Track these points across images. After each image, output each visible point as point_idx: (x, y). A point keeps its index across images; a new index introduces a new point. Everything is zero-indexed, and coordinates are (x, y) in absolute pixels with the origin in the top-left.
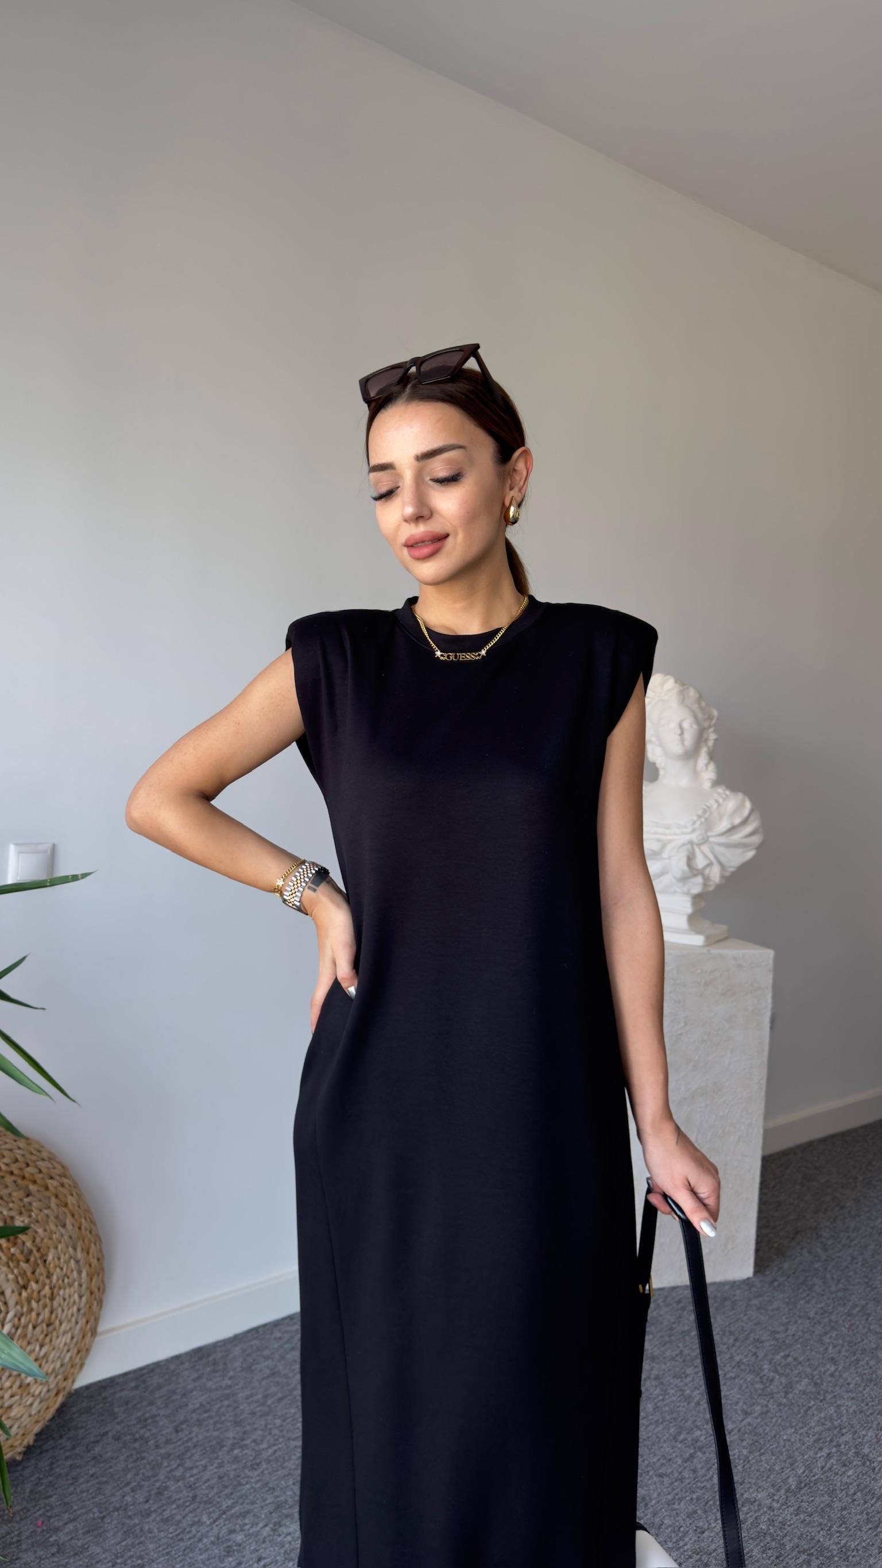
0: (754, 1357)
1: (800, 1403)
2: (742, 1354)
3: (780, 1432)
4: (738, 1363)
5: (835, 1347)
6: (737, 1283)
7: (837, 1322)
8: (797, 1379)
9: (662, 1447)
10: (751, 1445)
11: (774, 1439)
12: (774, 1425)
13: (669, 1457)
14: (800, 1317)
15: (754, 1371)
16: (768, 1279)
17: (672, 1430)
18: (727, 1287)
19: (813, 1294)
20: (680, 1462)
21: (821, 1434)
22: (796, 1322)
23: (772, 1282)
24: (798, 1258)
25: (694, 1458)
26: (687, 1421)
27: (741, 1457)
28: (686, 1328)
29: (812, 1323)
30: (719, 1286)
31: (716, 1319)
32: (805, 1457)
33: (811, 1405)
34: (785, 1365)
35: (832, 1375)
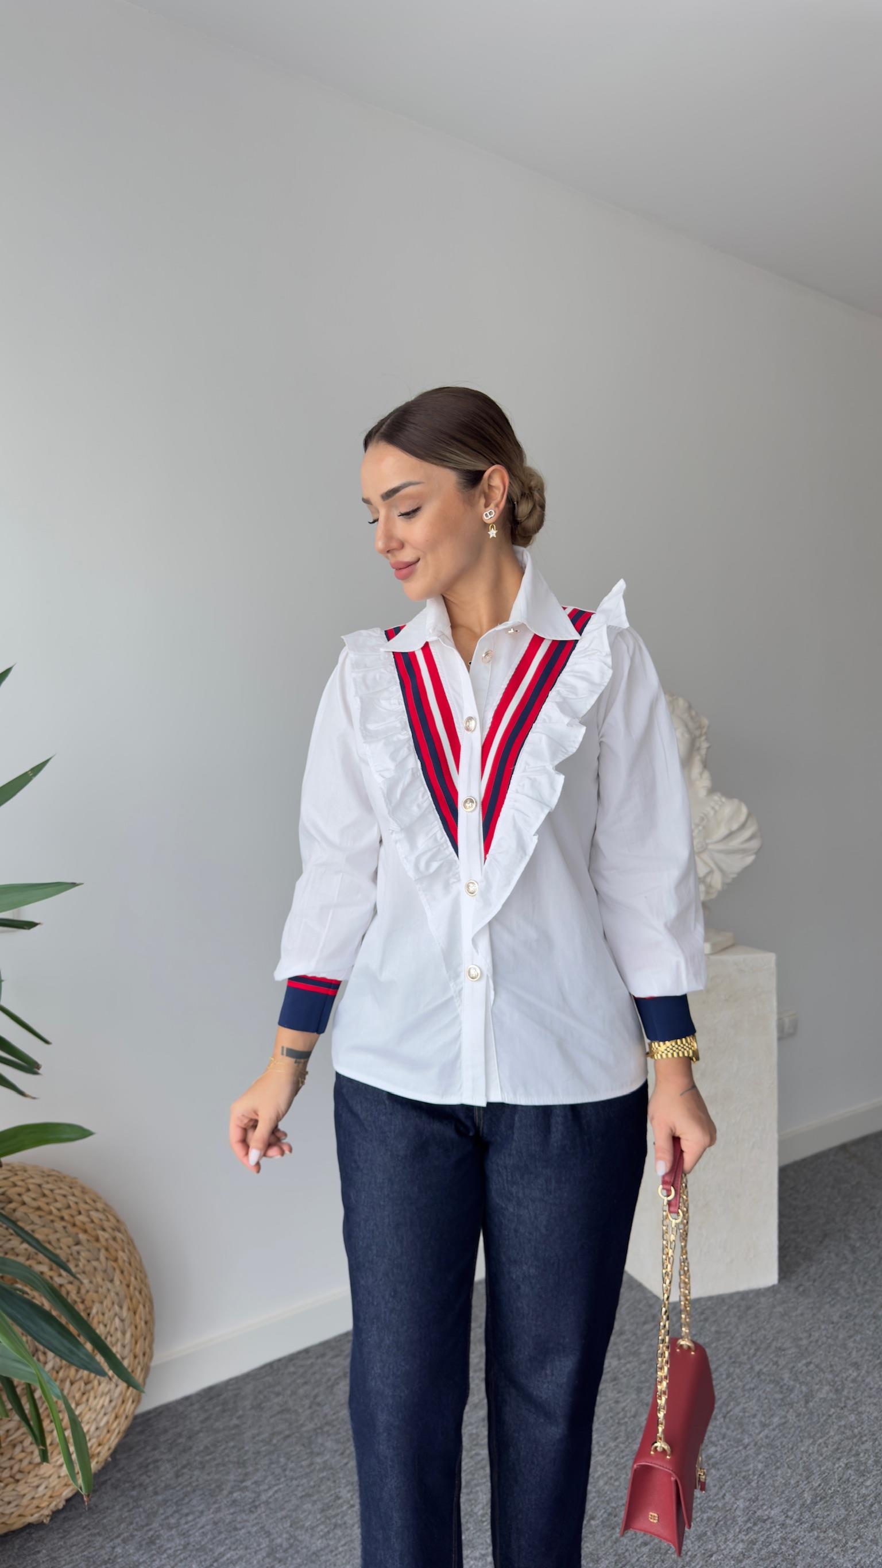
0: (775, 1366)
1: (820, 1412)
2: (763, 1363)
3: (797, 1443)
4: (758, 1373)
5: (857, 1351)
6: (762, 1291)
7: (861, 1325)
8: (818, 1386)
10: (767, 1458)
11: (790, 1452)
12: (792, 1436)
14: (823, 1322)
15: (774, 1381)
16: (794, 1285)
18: (751, 1295)
19: (839, 1298)
22: (820, 1328)
23: (797, 1288)
24: (825, 1262)
27: (757, 1472)
28: (707, 1340)
29: (836, 1328)
30: (744, 1295)
31: (738, 1329)
32: (823, 1469)
33: (831, 1413)
34: (807, 1373)
35: (854, 1381)
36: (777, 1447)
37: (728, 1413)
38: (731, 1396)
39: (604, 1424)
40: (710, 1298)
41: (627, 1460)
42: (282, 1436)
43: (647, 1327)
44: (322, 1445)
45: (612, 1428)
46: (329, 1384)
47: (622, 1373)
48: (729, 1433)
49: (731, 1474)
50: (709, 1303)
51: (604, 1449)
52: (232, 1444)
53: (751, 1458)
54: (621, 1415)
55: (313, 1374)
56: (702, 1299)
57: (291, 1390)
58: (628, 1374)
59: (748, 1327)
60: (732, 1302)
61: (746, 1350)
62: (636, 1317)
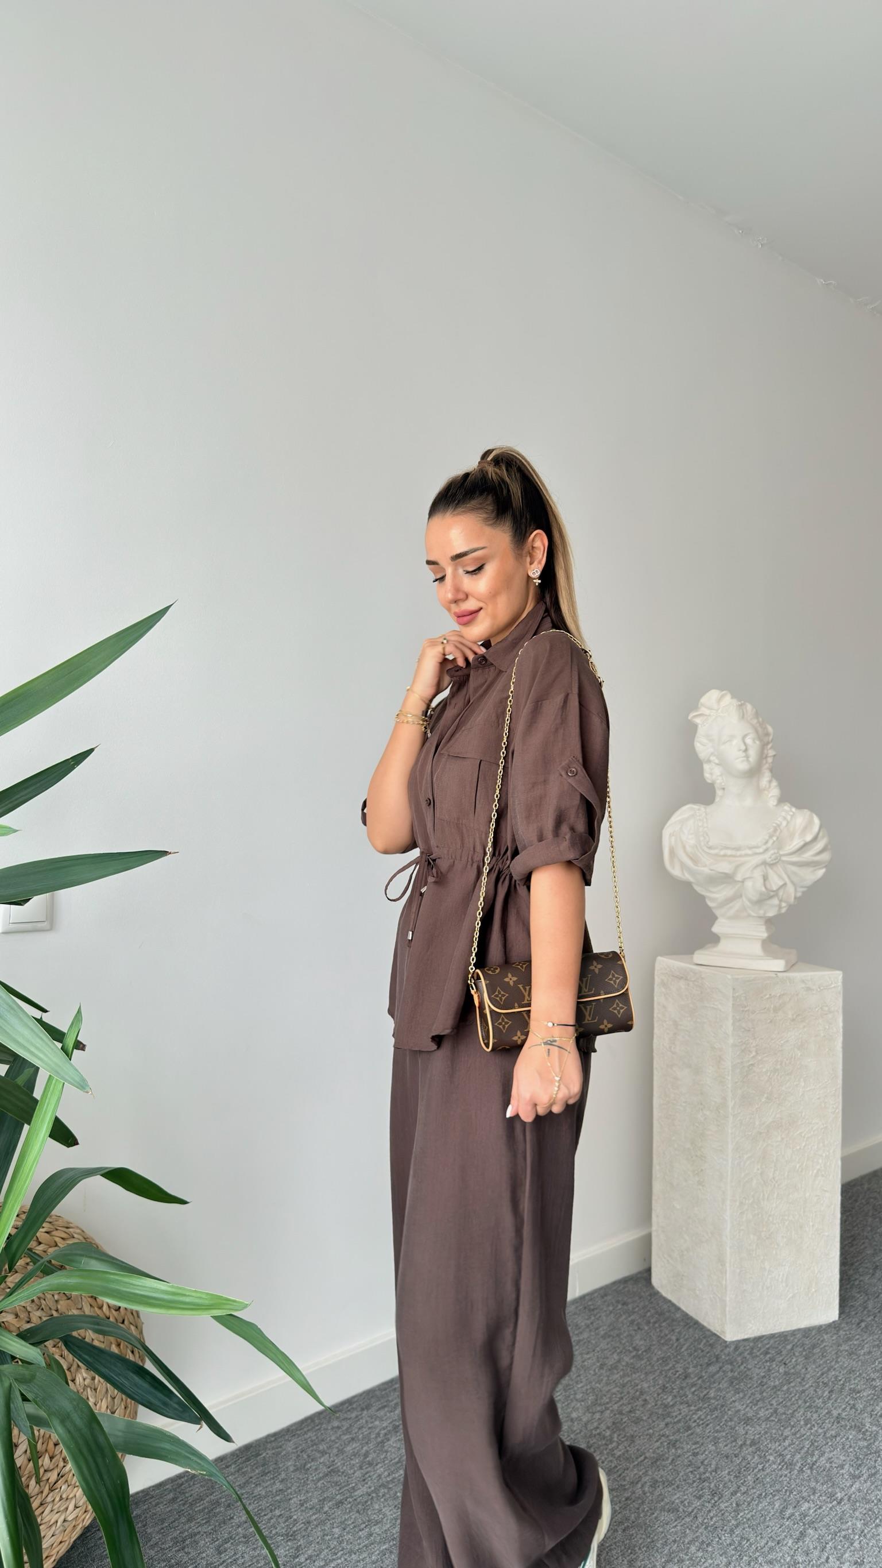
0: (854, 1410)
2: (840, 1407)
4: (837, 1418)
6: (824, 1327)
9: (768, 1527)
13: (779, 1538)
15: (855, 1425)
16: (856, 1320)
17: (777, 1506)
18: (813, 1334)
20: (790, 1542)
23: (858, 1324)
25: (805, 1536)
26: (791, 1492)
28: (777, 1383)
30: (807, 1332)
31: (807, 1369)
36: (873, 1502)
37: (814, 1464)
38: (813, 1444)
39: (685, 1480)
40: (772, 1336)
41: (716, 1522)
43: (713, 1369)
45: (695, 1485)
46: (379, 1440)
47: (695, 1421)
48: (819, 1487)
49: (830, 1534)
50: (772, 1341)
51: (690, 1509)
54: (702, 1470)
55: (359, 1429)
56: (764, 1338)
57: (337, 1448)
58: (701, 1422)
59: (817, 1368)
60: (796, 1340)
61: (820, 1393)
62: (699, 1358)
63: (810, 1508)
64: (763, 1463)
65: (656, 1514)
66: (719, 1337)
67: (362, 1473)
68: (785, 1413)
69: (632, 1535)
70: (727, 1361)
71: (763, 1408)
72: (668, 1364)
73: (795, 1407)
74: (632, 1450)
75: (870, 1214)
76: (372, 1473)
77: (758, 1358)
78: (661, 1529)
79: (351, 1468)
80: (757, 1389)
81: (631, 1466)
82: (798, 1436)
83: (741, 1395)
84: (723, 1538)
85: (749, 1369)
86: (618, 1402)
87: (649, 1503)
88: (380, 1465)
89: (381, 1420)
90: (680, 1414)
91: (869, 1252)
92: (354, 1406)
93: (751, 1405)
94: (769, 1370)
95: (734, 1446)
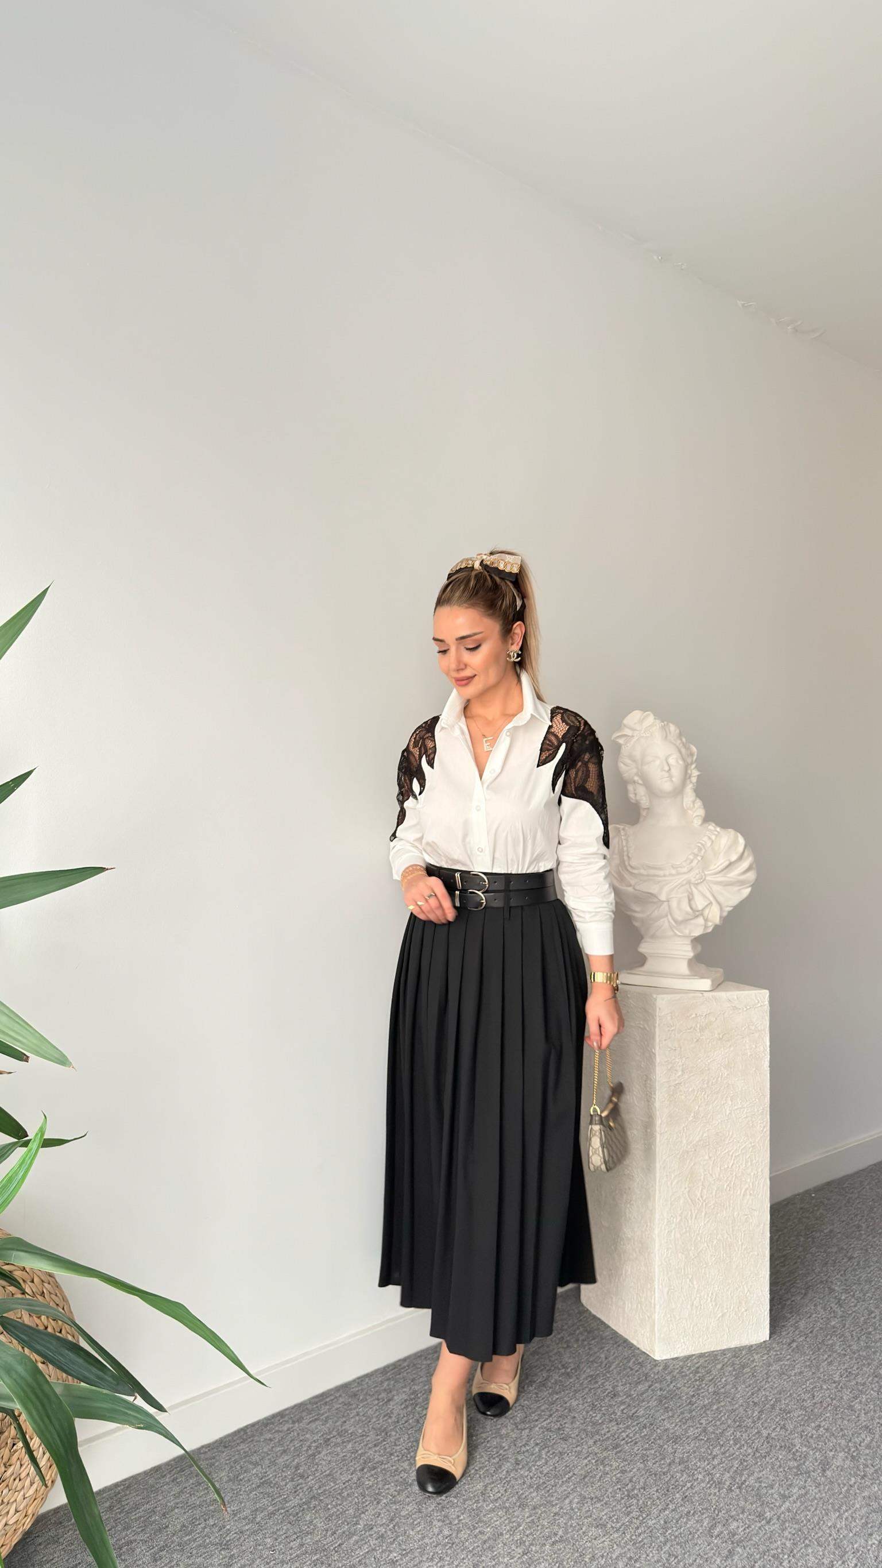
0: (784, 1430)
1: (839, 1481)
2: (770, 1427)
3: (823, 1518)
4: (767, 1438)
5: (865, 1414)
6: (754, 1347)
7: (865, 1384)
8: (833, 1453)
9: (696, 1545)
10: (794, 1534)
11: (817, 1527)
12: (816, 1509)
13: (706, 1556)
14: (825, 1381)
15: (785, 1445)
16: (786, 1340)
17: (705, 1524)
18: (743, 1353)
19: (834, 1355)
20: (718, 1560)
21: (868, 1517)
22: (821, 1387)
23: (789, 1344)
24: (814, 1316)
26: (720, 1511)
27: (785, 1550)
28: (707, 1402)
29: (839, 1387)
30: (736, 1352)
31: (737, 1389)
32: (855, 1546)
33: (852, 1483)
34: (818, 1437)
35: (868, 1447)
36: (802, 1522)
37: (742, 1484)
38: (742, 1463)
39: (613, 1497)
40: (701, 1355)
41: (646, 1538)
42: (266, 1513)
43: (641, 1388)
44: (311, 1522)
45: (623, 1501)
46: (310, 1452)
47: (624, 1439)
48: (748, 1506)
50: (702, 1360)
51: (618, 1525)
52: (211, 1522)
53: (777, 1534)
54: (630, 1486)
55: (291, 1442)
56: (694, 1357)
57: (269, 1459)
58: (630, 1440)
59: (746, 1387)
60: (726, 1359)
61: (750, 1412)
62: (628, 1377)
63: (739, 1527)
64: (691, 1481)
65: (584, 1529)
66: (648, 1355)
67: (293, 1485)
68: (714, 1433)
69: (560, 1549)
70: (656, 1379)
71: (692, 1427)
72: (597, 1382)
73: (724, 1426)
74: (561, 1467)
75: (803, 1234)
76: (304, 1485)
77: (687, 1378)
78: (589, 1544)
79: (283, 1480)
80: (685, 1408)
81: (560, 1483)
82: (727, 1455)
83: (670, 1414)
84: (651, 1555)
85: (678, 1388)
86: (547, 1419)
87: (577, 1519)
88: (311, 1477)
89: (312, 1433)
90: (609, 1432)
91: (801, 1272)
92: (286, 1418)
93: (680, 1424)
94: (698, 1389)
95: (663, 1464)
